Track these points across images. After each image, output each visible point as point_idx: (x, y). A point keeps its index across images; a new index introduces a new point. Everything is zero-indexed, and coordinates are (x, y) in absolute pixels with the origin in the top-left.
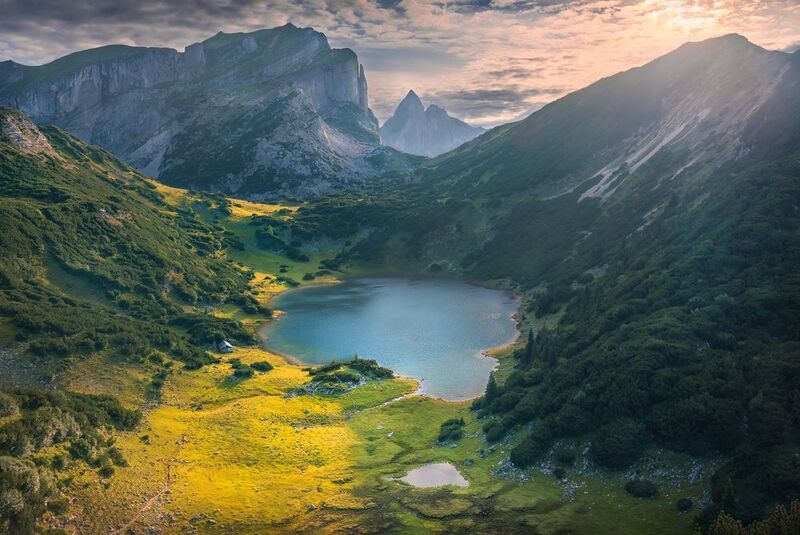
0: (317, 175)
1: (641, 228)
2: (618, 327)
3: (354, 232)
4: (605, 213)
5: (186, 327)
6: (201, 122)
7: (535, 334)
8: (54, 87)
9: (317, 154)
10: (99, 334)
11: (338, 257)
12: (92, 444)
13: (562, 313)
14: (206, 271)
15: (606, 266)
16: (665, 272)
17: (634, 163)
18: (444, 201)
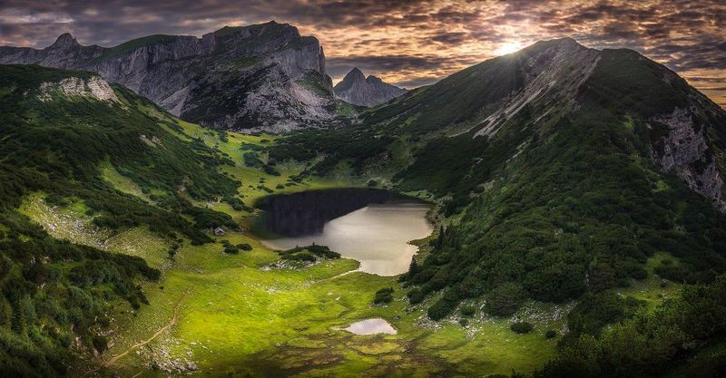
0: (288, 117)
1: (516, 156)
2: (502, 222)
3: (314, 156)
4: (491, 146)
5: (193, 216)
6: (210, 81)
7: (445, 228)
8: (120, 60)
9: (288, 103)
10: (136, 216)
11: (301, 174)
12: (127, 286)
13: (463, 214)
14: (208, 180)
15: (493, 181)
16: (532, 184)
17: (510, 113)
18: (379, 136)
